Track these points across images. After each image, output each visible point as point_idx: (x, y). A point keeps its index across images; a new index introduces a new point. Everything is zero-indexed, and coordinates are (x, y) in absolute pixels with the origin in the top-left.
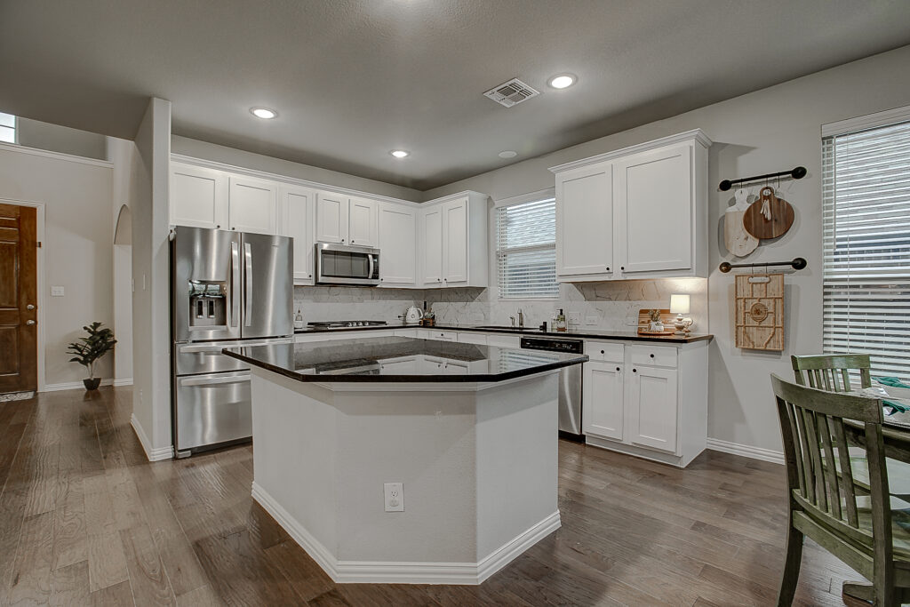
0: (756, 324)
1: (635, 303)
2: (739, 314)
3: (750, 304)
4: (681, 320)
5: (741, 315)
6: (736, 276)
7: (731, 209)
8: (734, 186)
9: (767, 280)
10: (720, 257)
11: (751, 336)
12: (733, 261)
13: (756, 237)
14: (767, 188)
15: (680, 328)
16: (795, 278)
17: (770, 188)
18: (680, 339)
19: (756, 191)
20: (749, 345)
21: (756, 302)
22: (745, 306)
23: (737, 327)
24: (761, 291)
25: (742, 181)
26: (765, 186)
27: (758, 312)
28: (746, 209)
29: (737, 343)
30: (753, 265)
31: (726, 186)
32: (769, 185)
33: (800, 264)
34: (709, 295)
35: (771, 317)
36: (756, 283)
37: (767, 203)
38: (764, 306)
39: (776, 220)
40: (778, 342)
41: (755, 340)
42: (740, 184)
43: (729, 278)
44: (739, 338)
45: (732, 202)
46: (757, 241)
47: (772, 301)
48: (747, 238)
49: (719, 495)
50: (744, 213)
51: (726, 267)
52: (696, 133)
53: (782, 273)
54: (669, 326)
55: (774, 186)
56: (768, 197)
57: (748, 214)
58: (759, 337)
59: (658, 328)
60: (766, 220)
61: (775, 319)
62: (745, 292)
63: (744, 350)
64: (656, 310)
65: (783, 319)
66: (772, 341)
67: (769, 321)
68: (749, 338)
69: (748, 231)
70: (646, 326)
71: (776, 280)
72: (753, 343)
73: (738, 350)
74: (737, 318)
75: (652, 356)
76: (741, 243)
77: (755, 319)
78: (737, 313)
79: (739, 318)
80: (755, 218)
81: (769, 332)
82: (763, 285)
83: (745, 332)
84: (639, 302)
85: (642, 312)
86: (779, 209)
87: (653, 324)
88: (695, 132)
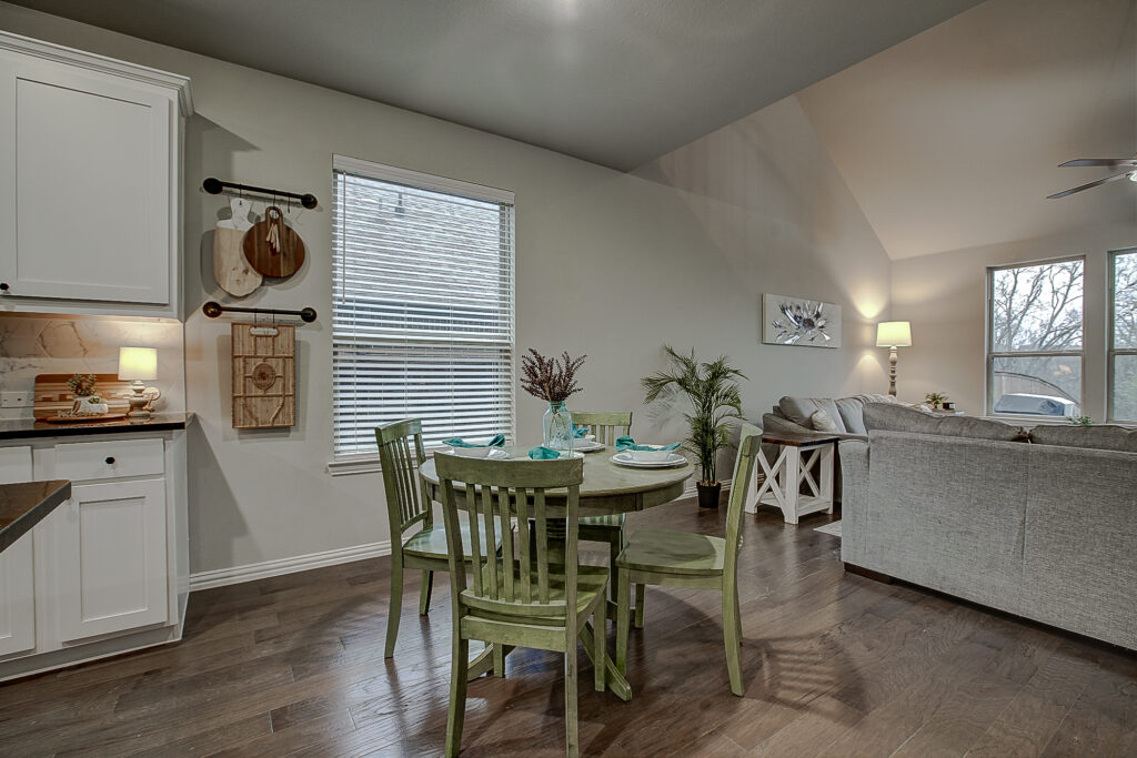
0: (260, 393)
1: (24, 361)
2: (237, 379)
3: (253, 365)
4: (140, 391)
5: (240, 381)
6: (233, 324)
7: (223, 224)
8: (227, 192)
9: (274, 332)
10: (204, 293)
11: (253, 409)
12: (224, 301)
13: (259, 271)
14: (274, 208)
15: (140, 405)
16: (305, 333)
17: (278, 211)
18: (143, 424)
19: (260, 208)
20: (251, 423)
21: (260, 362)
22: (245, 368)
23: (234, 398)
24: (267, 347)
25: (240, 187)
26: (272, 205)
27: (263, 376)
28: (247, 230)
29: (234, 422)
30: (256, 311)
31: (213, 186)
32: (277, 205)
33: (308, 316)
34: (187, 351)
35: (279, 383)
36: (261, 336)
37: (274, 228)
38: (270, 367)
39: (284, 254)
40: (289, 415)
41: (259, 416)
42: (238, 191)
43: (221, 327)
44: (237, 416)
45: (226, 213)
46: (260, 280)
47: (280, 361)
48: (246, 272)
49: (265, 653)
50: (242, 236)
51: (214, 310)
52: (183, 83)
53: (292, 325)
54: (115, 404)
55: (283, 208)
56: (276, 222)
57: (249, 236)
58: (266, 411)
59: (95, 409)
60: (274, 251)
61: (284, 385)
62: (244, 348)
63: (243, 431)
64: (86, 376)
65: (294, 386)
66: (280, 415)
67: (277, 389)
68: (251, 413)
69: (250, 261)
70: (69, 406)
71: (286, 334)
72: (256, 420)
73: (235, 432)
74: (233, 386)
75: (110, 461)
76: (237, 277)
77: (259, 386)
78: (233, 378)
79: (237, 384)
80: (258, 245)
81: (276, 404)
82: (270, 340)
83: (245, 406)
84: (34, 361)
85: (41, 379)
86: (288, 241)
87: (84, 401)
88: (183, 80)
